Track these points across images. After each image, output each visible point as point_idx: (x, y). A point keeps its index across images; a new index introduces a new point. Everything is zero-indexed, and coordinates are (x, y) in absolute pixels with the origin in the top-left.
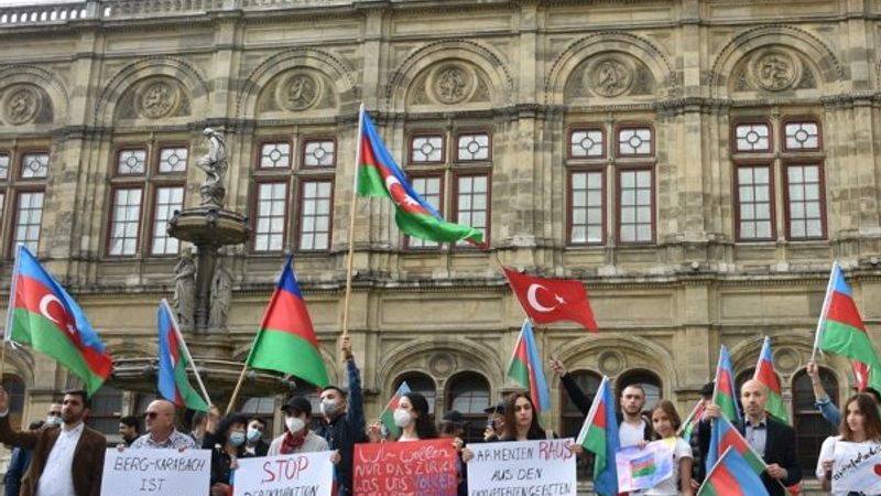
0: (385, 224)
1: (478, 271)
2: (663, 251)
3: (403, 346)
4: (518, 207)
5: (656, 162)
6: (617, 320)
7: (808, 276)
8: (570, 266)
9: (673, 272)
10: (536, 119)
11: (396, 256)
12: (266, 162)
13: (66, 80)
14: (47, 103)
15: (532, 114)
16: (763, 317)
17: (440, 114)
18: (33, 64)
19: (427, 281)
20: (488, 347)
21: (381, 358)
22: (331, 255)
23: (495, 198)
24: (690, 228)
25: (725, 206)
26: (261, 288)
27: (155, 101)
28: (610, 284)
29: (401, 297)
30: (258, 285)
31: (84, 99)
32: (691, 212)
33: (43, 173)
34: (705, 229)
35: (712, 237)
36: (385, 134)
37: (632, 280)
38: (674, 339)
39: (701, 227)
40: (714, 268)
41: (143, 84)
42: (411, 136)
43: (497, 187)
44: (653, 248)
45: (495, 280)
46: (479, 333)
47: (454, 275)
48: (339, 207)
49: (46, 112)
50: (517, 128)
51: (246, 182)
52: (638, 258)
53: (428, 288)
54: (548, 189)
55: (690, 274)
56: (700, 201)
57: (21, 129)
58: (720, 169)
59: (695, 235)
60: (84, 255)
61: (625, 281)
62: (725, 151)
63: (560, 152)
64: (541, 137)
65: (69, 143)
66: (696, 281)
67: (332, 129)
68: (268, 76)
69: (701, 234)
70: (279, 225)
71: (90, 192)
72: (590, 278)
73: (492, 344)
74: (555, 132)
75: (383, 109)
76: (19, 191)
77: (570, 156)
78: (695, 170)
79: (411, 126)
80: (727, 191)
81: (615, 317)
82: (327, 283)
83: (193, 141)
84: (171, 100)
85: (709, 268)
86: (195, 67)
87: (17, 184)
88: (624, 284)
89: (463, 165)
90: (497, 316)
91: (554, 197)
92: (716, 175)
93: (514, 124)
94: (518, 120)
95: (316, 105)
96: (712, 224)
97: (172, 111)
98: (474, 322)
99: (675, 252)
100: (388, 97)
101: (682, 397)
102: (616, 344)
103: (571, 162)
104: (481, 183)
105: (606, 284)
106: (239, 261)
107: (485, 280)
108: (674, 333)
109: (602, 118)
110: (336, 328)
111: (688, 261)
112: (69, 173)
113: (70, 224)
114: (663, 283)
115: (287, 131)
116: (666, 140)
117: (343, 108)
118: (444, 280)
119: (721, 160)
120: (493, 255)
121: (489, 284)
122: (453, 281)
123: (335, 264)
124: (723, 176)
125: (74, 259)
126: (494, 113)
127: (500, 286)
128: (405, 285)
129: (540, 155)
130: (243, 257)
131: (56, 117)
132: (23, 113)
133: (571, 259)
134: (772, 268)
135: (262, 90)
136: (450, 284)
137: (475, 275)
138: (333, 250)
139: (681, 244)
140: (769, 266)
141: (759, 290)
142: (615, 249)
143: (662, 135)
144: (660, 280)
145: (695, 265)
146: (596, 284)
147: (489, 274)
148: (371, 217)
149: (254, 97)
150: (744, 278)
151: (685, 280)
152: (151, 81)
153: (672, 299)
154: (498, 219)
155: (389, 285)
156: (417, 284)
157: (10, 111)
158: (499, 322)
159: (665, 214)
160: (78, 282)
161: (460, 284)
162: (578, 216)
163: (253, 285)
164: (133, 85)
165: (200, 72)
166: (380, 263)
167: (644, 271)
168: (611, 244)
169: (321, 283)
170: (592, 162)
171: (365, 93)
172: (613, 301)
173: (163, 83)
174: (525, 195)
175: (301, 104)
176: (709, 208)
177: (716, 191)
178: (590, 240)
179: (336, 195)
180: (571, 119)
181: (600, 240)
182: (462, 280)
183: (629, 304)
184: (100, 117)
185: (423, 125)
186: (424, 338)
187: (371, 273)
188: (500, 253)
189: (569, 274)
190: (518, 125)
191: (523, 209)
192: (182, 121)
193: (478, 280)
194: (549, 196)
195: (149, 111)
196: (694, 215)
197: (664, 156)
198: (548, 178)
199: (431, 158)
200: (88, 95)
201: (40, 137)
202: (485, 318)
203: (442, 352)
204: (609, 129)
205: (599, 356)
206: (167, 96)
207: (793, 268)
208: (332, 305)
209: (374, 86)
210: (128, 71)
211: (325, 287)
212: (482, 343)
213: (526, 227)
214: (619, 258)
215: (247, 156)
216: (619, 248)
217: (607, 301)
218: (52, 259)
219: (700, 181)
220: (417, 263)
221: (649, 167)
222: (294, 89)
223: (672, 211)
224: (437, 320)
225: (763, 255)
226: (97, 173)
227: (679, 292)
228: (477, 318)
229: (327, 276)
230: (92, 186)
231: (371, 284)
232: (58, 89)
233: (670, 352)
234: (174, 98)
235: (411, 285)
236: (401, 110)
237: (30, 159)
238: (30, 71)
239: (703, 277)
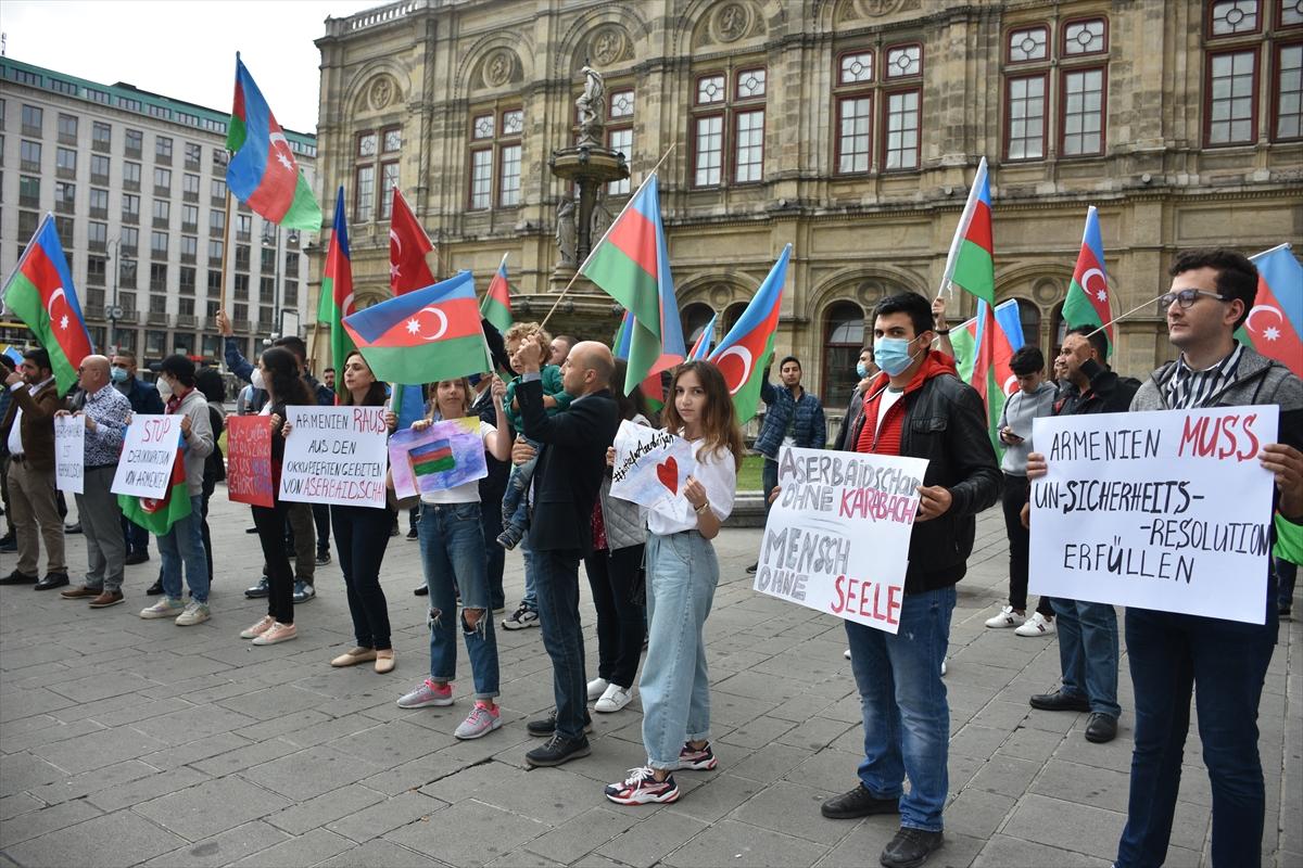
0: (814, 150)
1: (907, 195)
2: (1112, 164)
3: (831, 275)
4: (948, 123)
5: (1108, 60)
6: (1056, 243)
7: (1294, 186)
8: (1005, 185)
9: (1120, 189)
10: (969, 23)
11: (825, 184)
12: (704, 98)
13: (531, 39)
14: (518, 63)
15: (965, 18)
16: (1230, 237)
17: (869, 29)
18: (505, 28)
19: (854, 208)
20: (917, 275)
21: (812, 287)
22: (763, 186)
23: (925, 115)
24: (1144, 134)
25: (1190, 106)
26: (699, 222)
27: (604, 49)
28: (1048, 204)
29: (830, 225)
30: (697, 219)
31: (545, 55)
32: (1146, 116)
33: (519, 129)
34: (1162, 135)
35: (1171, 144)
36: (813, 57)
37: (1073, 199)
38: (1120, 262)
39: (1159, 132)
40: (1171, 180)
41: (594, 34)
42: (839, 57)
43: (928, 102)
44: (1101, 161)
45: (922, 203)
46: (908, 261)
47: (883, 200)
48: (770, 136)
49: (517, 73)
50: (948, 36)
51: (684, 119)
52: (1082, 173)
53: (856, 214)
54: (982, 101)
55: (1140, 188)
56: (1158, 101)
57: (500, 90)
58: (1187, 62)
59: (1150, 143)
60: (553, 200)
61: (1064, 199)
62: (1195, 38)
63: (995, 59)
64: (975, 43)
65: (536, 98)
66: (1147, 196)
67: (763, 56)
68: (701, 10)
69: (1157, 142)
70: (716, 159)
71: (555, 142)
72: (1025, 198)
73: (921, 272)
74: (992, 36)
75: (810, 30)
76: (503, 146)
77: (1009, 61)
78: (1154, 65)
79: (839, 45)
80: (1195, 86)
81: (1052, 240)
82: (760, 213)
83: (638, 83)
84: (618, 45)
85: (1165, 181)
86: (635, 10)
87: (500, 140)
88: (1064, 203)
89: (894, 83)
90: (925, 242)
91: (989, 109)
92: (1181, 68)
93: (945, 31)
94: (949, 26)
95: (747, 34)
96: (1173, 129)
97: (619, 57)
98: (903, 249)
99: (1125, 164)
100: (815, 17)
101: (1124, 329)
102: (1052, 270)
103: (1009, 69)
104: (912, 100)
105: (1044, 204)
106: (681, 197)
107: (913, 204)
108: (1119, 257)
109: (1046, 14)
110: (769, 258)
111: (1139, 174)
112: (537, 126)
113: (540, 172)
114: (1109, 201)
115: (720, 64)
116: (1121, 31)
117: (772, 34)
118: (872, 206)
119: (1188, 49)
120: (923, 176)
121: (917, 208)
122: (880, 206)
123: (766, 194)
124: (1191, 68)
125: (545, 204)
126: (924, 22)
127: (929, 210)
128: (833, 212)
129: (973, 63)
130: (685, 193)
131: (525, 76)
132: (501, 75)
133: (1007, 178)
134: (1247, 178)
135: (697, 24)
136: (877, 210)
137: (904, 199)
138: (766, 180)
139: (1132, 155)
140: (1243, 175)
141: (1228, 205)
142: (1056, 164)
143: (1117, 26)
144: (1106, 197)
145: (1146, 177)
146: (1032, 204)
147: (918, 197)
148: (800, 144)
149: (689, 33)
150: (1208, 191)
151: (1134, 196)
152: (599, 30)
153: (1119, 218)
154: (928, 138)
155: (817, 214)
156: (845, 211)
157: (492, 74)
158: (927, 248)
159: (1116, 120)
160: (549, 225)
161: (887, 209)
162: (1017, 129)
163: (692, 219)
164: (584, 36)
165: (640, 15)
166: (809, 191)
167: (1089, 187)
168: (1051, 159)
169: (753, 214)
170: (1033, 66)
171: (791, 16)
172: (1052, 223)
173: (610, 30)
174: (955, 109)
175: (733, 34)
176: (1169, 110)
177: (1181, 88)
178: (1030, 156)
179: (767, 124)
180: (1010, 20)
181: (1041, 155)
182: (890, 205)
183: (1070, 225)
184: (559, 70)
185: (852, 43)
186: (852, 267)
187: (800, 201)
188: (930, 175)
189: (1003, 193)
190: (949, 31)
191: (953, 125)
192: (628, 65)
193: (906, 204)
194: (983, 108)
195: (600, 59)
196: (1149, 120)
197: (1118, 51)
198: (982, 88)
199: (861, 78)
200: (548, 51)
201: (514, 95)
202: (913, 244)
203: (870, 281)
204: (1053, 25)
205: (1034, 283)
206: (614, 42)
207: (1275, 176)
208: (766, 236)
209: (801, 6)
210: (580, 22)
211: (757, 218)
212: (911, 271)
213: (956, 144)
214: (1061, 173)
215: (685, 93)
216: (1060, 162)
217: (1045, 223)
218: (528, 206)
219: (1160, 77)
220: (846, 189)
221: (1100, 67)
222: (726, 19)
223: (1125, 116)
224: (866, 247)
225: (1237, 163)
226: (560, 123)
227: (1128, 211)
228: (906, 244)
229: (760, 207)
230: (556, 136)
231: (799, 213)
232: (526, 49)
233: (1114, 278)
234: (620, 45)
235: (839, 212)
236: (828, 29)
237: (510, 116)
238: (503, 35)
239: (1155, 192)
